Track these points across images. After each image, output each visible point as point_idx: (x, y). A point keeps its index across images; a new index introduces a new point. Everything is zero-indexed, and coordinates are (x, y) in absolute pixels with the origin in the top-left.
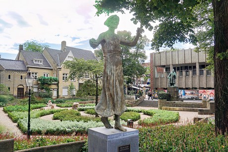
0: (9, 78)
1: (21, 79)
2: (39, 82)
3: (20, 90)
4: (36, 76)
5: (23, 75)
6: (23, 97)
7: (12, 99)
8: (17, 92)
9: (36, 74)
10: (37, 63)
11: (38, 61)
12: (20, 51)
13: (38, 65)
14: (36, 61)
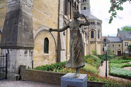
0: (113, 46)
1: (119, 46)
2: (129, 48)
3: (119, 52)
4: (127, 45)
5: (120, 44)
6: (120, 56)
7: (115, 57)
8: (117, 53)
9: (127, 43)
10: (128, 37)
11: (128, 36)
12: (118, 32)
13: (128, 38)
14: (127, 36)
